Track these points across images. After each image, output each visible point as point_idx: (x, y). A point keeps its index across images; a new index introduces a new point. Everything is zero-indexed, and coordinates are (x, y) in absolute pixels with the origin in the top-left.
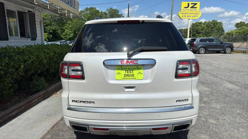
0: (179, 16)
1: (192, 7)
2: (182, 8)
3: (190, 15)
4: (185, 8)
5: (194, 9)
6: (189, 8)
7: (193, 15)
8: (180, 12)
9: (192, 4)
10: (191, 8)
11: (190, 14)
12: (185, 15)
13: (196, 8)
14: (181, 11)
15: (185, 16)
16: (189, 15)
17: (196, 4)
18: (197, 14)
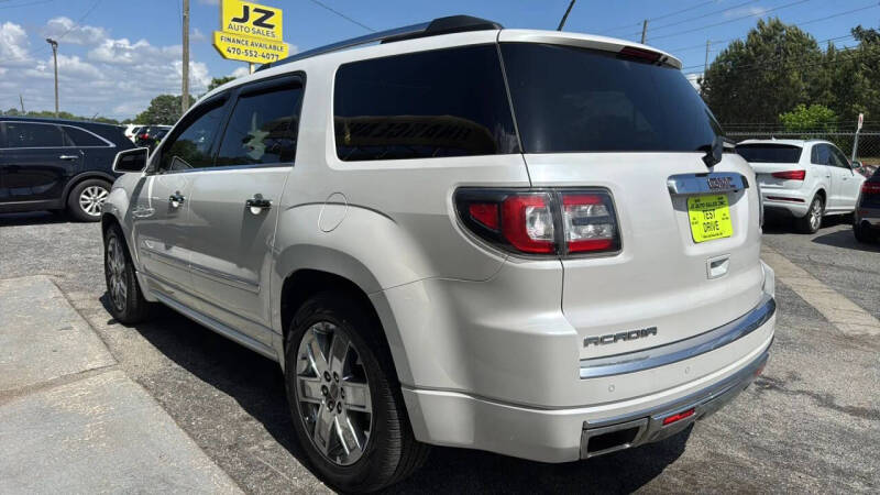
0: (214, 45)
1: (258, 23)
2: (227, 20)
3: (254, 49)
4: (235, 20)
5: (266, 29)
6: (249, 24)
7: (266, 51)
8: (218, 35)
9: (257, 10)
10: (256, 23)
11: (252, 44)
12: (237, 46)
13: (271, 27)
14: (221, 29)
15: (238, 51)
16: (249, 48)
17: (269, 14)
18: (275, 48)
